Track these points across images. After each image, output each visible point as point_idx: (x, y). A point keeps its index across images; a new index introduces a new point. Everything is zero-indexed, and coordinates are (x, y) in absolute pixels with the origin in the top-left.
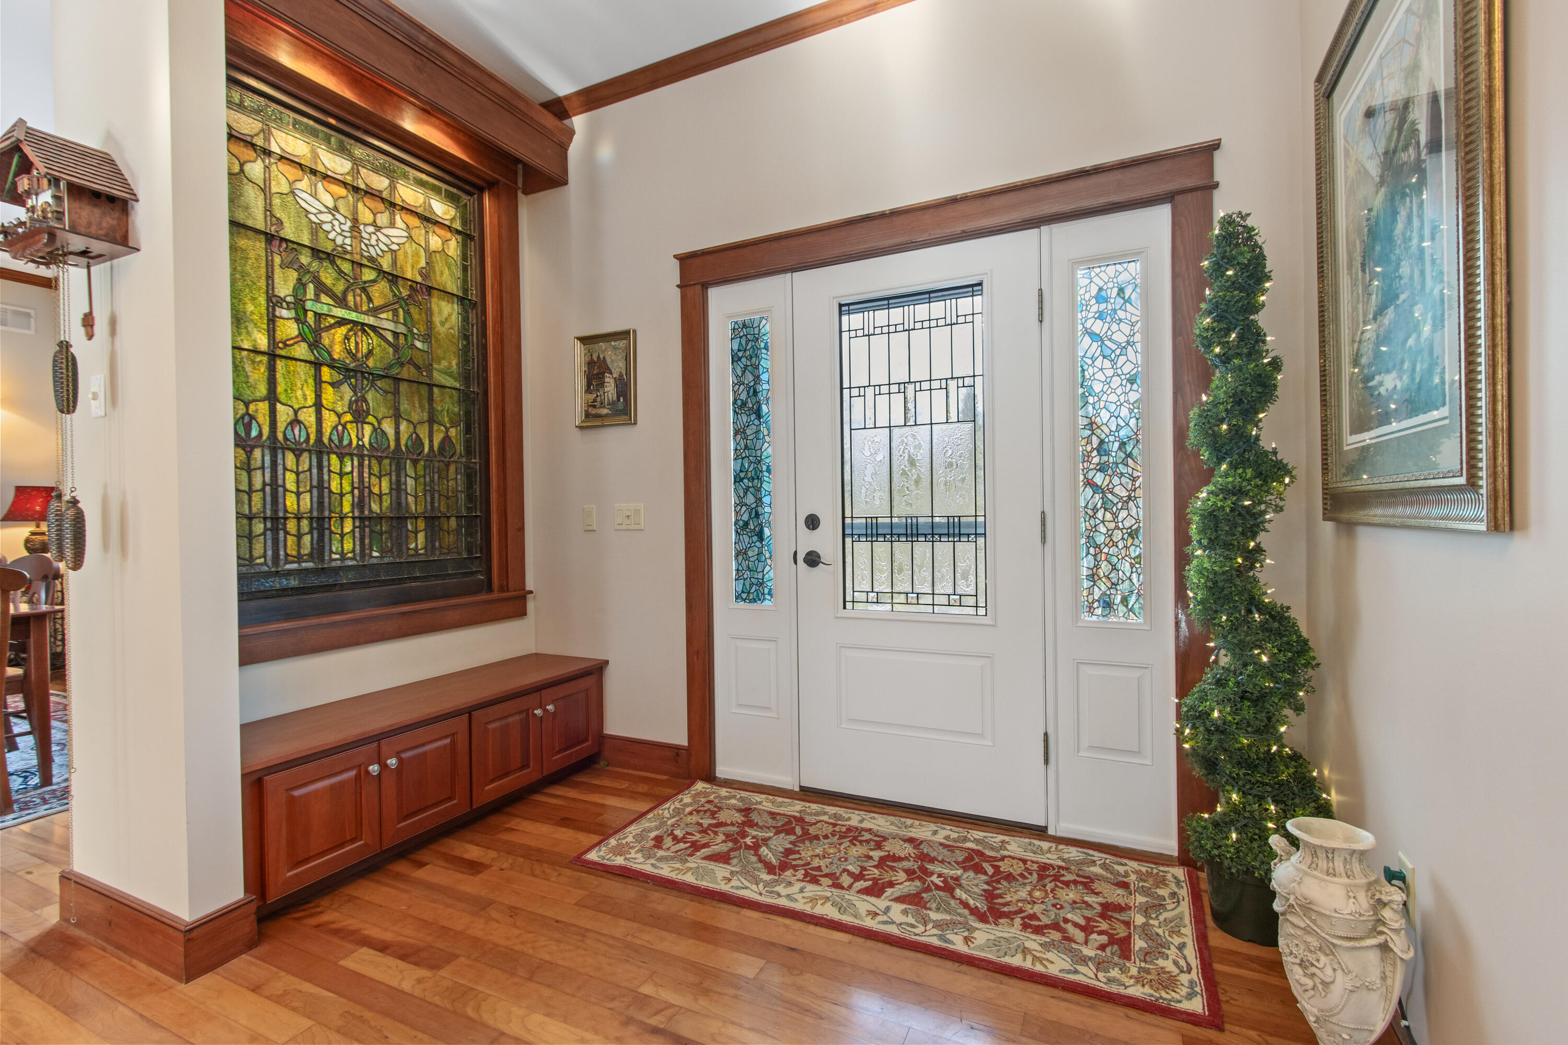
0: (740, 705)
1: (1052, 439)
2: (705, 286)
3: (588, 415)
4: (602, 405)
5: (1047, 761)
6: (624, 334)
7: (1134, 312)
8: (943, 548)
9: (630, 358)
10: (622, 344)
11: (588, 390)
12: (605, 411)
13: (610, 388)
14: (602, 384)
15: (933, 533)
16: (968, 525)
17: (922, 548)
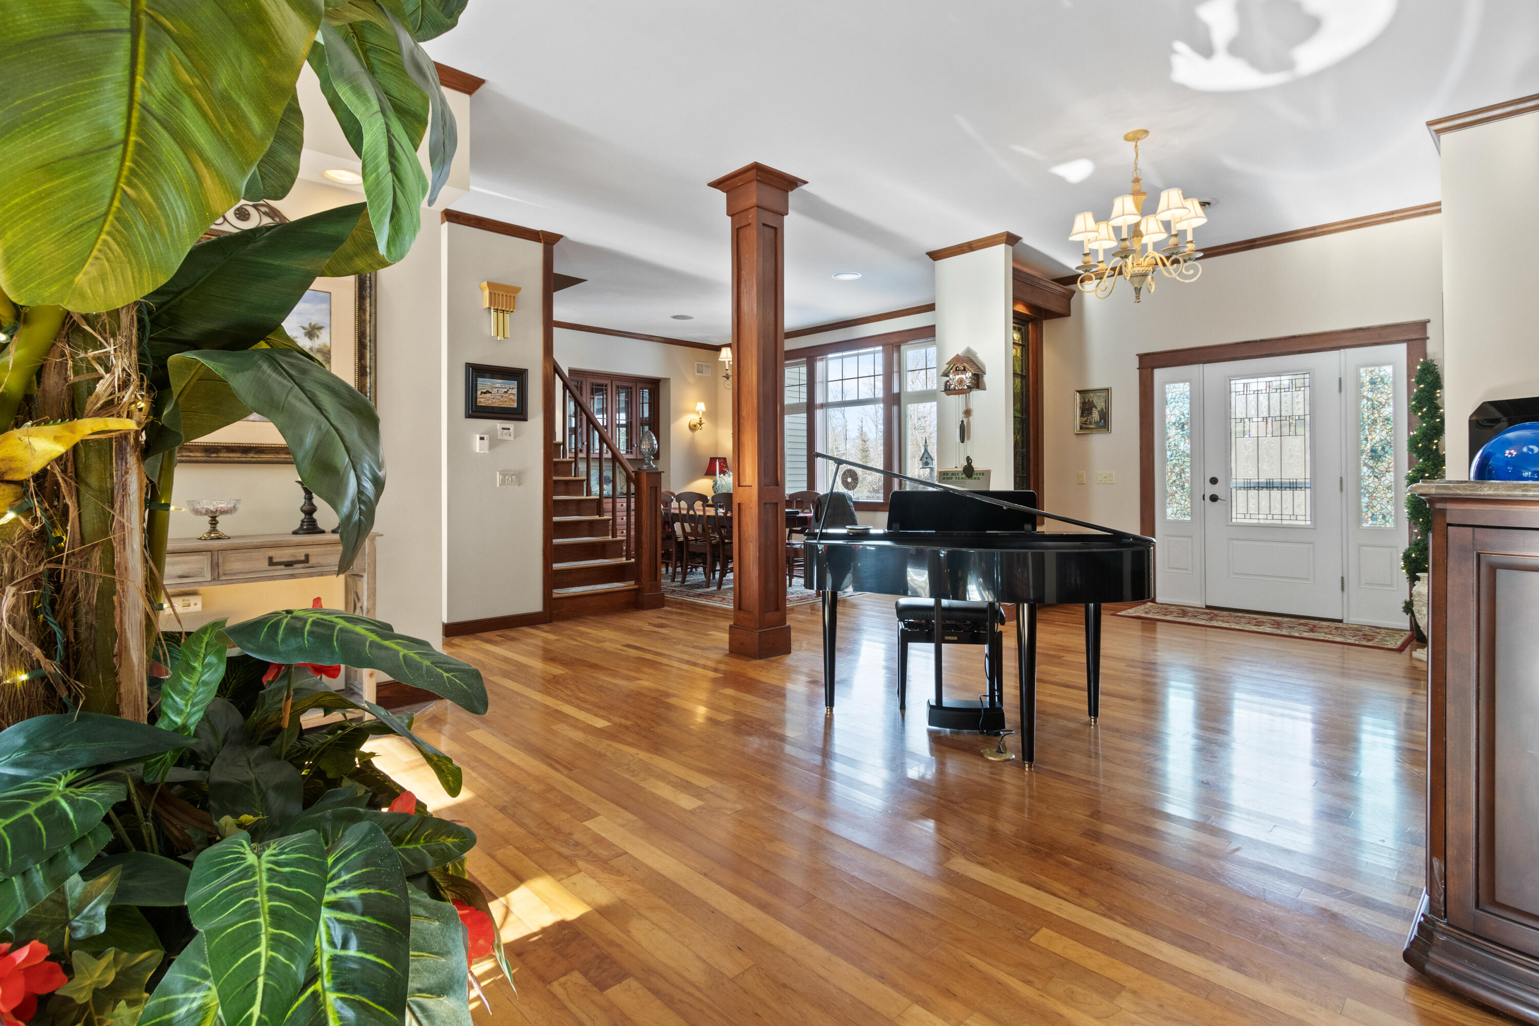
0: (1170, 568)
1: (1346, 444)
2: (1153, 368)
3: (1081, 428)
4: (1091, 423)
5: (1343, 589)
6: (1107, 390)
7: (1388, 389)
8: (1288, 493)
9: (1107, 401)
10: (1104, 394)
11: (1082, 415)
12: (1092, 426)
13: (1096, 415)
14: (1090, 413)
15: (1281, 487)
16: (1301, 483)
17: (1275, 493)
